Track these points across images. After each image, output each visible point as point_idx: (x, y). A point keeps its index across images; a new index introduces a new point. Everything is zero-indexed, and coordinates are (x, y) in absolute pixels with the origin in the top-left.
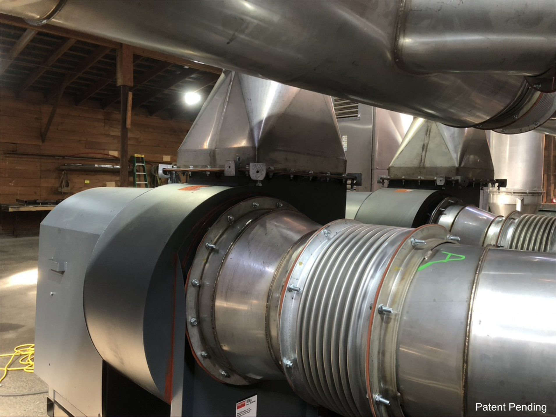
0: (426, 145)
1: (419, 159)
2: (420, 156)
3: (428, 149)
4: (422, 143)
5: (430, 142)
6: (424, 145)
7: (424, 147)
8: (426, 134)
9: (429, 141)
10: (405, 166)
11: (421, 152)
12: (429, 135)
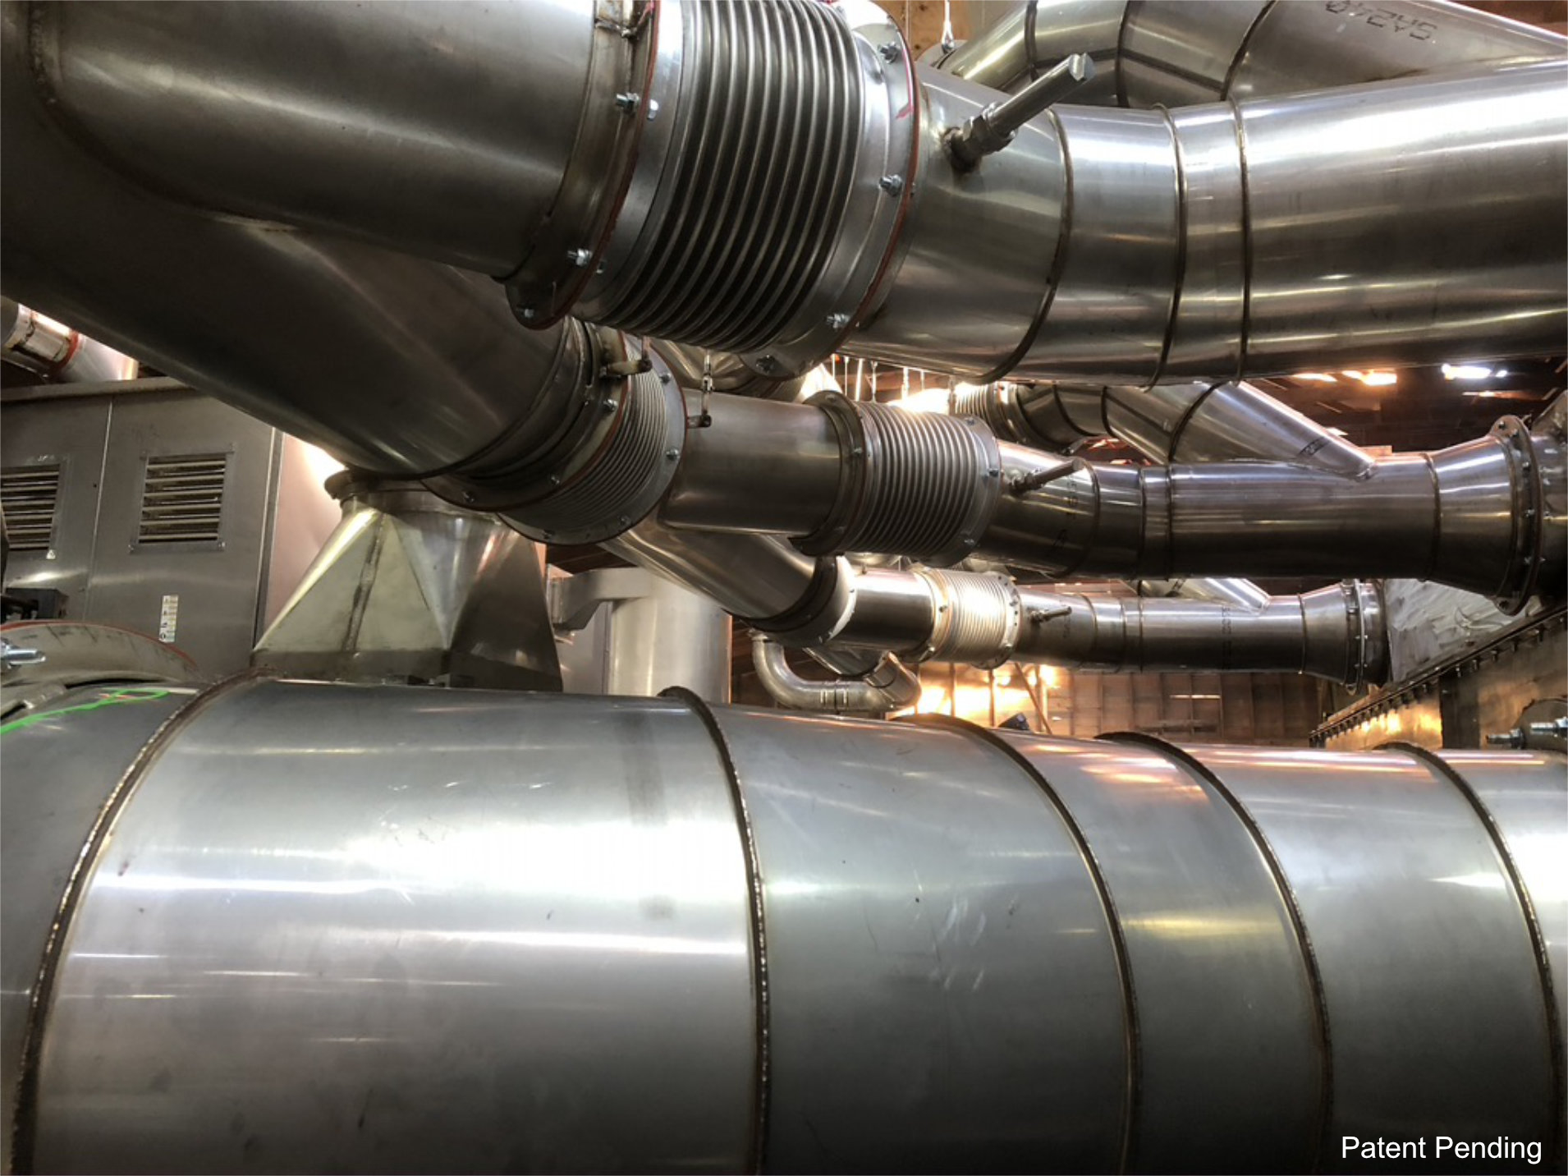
0: (365, 589)
1: (343, 628)
2: (347, 620)
3: (370, 602)
4: (356, 584)
5: (377, 581)
6: (359, 590)
7: (361, 597)
8: (369, 560)
9: (374, 578)
10: (300, 648)
11: (351, 609)
12: (377, 561)
